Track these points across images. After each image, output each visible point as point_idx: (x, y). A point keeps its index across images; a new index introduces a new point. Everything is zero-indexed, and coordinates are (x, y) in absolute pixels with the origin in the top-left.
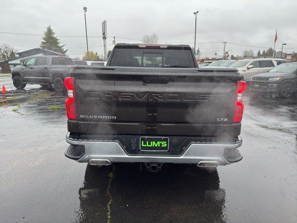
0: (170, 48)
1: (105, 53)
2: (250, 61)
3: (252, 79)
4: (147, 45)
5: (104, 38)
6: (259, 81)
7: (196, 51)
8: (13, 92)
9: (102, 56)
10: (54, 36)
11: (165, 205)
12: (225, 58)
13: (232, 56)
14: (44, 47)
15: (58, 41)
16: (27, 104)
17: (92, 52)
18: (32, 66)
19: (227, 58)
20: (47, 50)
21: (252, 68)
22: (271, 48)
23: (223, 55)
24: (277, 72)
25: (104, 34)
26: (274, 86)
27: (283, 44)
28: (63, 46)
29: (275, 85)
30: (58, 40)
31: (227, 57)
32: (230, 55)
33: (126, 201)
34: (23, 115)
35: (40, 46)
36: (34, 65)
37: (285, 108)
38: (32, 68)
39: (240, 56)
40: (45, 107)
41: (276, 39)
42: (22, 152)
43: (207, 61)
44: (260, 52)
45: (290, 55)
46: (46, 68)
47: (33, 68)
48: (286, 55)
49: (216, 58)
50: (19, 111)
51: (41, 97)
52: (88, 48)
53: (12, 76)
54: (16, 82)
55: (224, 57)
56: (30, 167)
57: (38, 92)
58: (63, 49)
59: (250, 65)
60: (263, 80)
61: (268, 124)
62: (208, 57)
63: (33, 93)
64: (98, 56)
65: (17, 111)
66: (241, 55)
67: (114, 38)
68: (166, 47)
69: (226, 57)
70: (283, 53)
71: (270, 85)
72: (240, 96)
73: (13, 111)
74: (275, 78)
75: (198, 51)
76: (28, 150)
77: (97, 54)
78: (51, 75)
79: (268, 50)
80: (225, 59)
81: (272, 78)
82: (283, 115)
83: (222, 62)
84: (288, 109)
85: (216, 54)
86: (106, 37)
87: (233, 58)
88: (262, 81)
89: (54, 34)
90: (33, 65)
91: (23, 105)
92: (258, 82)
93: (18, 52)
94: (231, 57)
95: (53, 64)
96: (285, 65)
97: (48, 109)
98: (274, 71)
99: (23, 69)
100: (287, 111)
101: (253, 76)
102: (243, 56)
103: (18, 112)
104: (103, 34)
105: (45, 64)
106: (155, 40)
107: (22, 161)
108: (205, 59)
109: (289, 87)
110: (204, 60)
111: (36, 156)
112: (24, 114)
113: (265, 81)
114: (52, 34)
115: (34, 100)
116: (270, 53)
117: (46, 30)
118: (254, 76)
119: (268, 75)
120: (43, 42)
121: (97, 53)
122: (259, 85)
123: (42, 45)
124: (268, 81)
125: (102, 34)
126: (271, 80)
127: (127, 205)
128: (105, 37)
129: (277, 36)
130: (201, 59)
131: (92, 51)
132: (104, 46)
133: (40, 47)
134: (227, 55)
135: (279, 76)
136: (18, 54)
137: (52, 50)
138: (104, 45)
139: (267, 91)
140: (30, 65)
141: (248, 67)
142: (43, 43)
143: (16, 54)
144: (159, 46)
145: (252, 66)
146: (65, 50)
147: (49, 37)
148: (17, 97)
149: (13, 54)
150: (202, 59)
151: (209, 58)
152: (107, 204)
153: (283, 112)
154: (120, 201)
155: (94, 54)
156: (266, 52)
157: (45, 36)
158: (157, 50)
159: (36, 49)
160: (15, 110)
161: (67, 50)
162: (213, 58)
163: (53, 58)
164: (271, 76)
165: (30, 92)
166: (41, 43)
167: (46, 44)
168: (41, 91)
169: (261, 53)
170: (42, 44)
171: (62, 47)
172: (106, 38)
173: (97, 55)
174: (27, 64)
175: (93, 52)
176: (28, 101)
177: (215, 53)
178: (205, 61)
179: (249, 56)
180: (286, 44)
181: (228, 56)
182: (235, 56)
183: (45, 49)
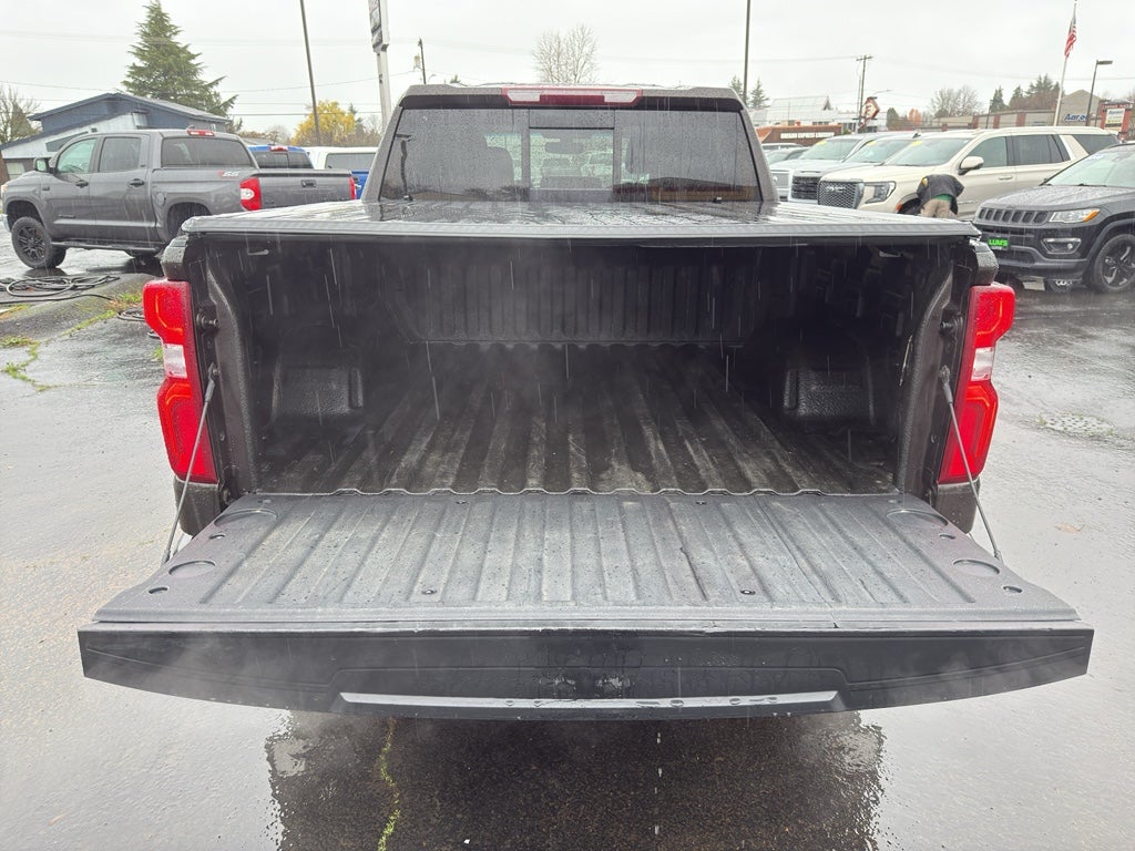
0: (648, 103)
1: (383, 106)
2: (971, 139)
3: (980, 216)
4: (546, 93)
5: (380, 46)
6: (1009, 224)
7: (748, 94)
8: (8, 287)
9: (374, 121)
10: (175, 39)
11: (633, 836)
12: (863, 121)
13: (891, 112)
14: (141, 88)
15: (193, 62)
16: (67, 337)
17: (336, 104)
18: (85, 177)
19: (871, 123)
20: (154, 101)
21: (977, 167)
22: (1046, 78)
23: (855, 109)
24: (1082, 185)
25: (376, 29)
26: (1066, 244)
27: (1099, 63)
28: (216, 82)
29: (1073, 240)
30: (193, 57)
31: (873, 117)
32: (884, 109)
33: (459, 816)
34: (47, 393)
35: (126, 83)
36: (89, 171)
37: (1114, 337)
38: (83, 185)
39: (921, 111)
40: (141, 351)
41: (1071, 39)
42: (29, 571)
43: (794, 136)
44: (1001, 95)
45: (1119, 105)
46: (138, 184)
47: (87, 184)
48: (1105, 105)
49: (826, 123)
50: (29, 376)
51: (125, 305)
52: (315, 88)
53: (9, 218)
54: (23, 239)
55: (860, 118)
56: (54, 646)
57: (109, 285)
58: (217, 95)
59: (969, 155)
60: (1026, 220)
61: (1046, 412)
62: (797, 119)
63: (89, 292)
64: (359, 120)
65: (23, 374)
66: (926, 110)
67: (420, 43)
68: (630, 98)
69: (866, 119)
70: (1097, 97)
71: (1052, 240)
72: (982, 357)
73: (7, 372)
74: (1073, 213)
75: (758, 92)
76: (52, 563)
77: (353, 112)
78: (160, 213)
79: (1032, 86)
80: (864, 129)
81: (1060, 213)
82: (1106, 372)
83: (853, 140)
84: (1123, 345)
85: (827, 106)
86: (385, 42)
87: (895, 122)
88: (1020, 225)
89: (175, 34)
90: (86, 169)
91: (47, 343)
92: (1004, 231)
93: (39, 111)
94: (885, 116)
95: (166, 163)
96: (1116, 155)
97: (149, 361)
98: (1067, 183)
99: (48, 189)
100: (1122, 352)
101: (983, 205)
102: (933, 114)
103: (24, 379)
104: (374, 31)
105: (135, 166)
106: (586, 50)
107: (21, 618)
108: (786, 125)
109: (1129, 249)
110: (779, 129)
111: (83, 591)
112: (49, 387)
113: (1031, 225)
114: (168, 34)
115: (96, 321)
116: (1043, 98)
117: (143, 17)
118: (988, 201)
119: (1044, 201)
120: (134, 67)
121: (356, 108)
122: (1005, 243)
123: (131, 80)
124: (1044, 227)
125: (369, 27)
126: (1056, 219)
127: (467, 841)
128: (381, 41)
129: (1077, 30)
130: (768, 125)
131: (333, 101)
132: (381, 81)
133: (124, 90)
134: (873, 110)
135: (1091, 204)
136: (37, 117)
137: (175, 101)
138: (381, 76)
139: (1037, 264)
140: (72, 170)
141: (963, 166)
142: (136, 71)
143: (32, 118)
144: (598, 93)
145: (978, 160)
146: (224, 98)
147: (157, 46)
148: (25, 307)
149: (19, 117)
150: (772, 125)
151: (798, 123)
152: (380, 837)
153: (1104, 358)
154: (434, 821)
155: (343, 114)
156: (1024, 94)
157: (140, 40)
158: (590, 113)
159: (109, 99)
160: (15, 370)
161: (234, 98)
162: (814, 123)
163: (165, 139)
164: (1060, 203)
165: (78, 284)
166: (127, 71)
167: (149, 76)
168: (126, 278)
169: (1007, 100)
170: (132, 75)
171: (211, 85)
172: (384, 48)
173: (356, 118)
174: (60, 168)
175: (339, 106)
176: (69, 327)
177: (823, 103)
178: (784, 136)
179: (959, 112)
180: (1110, 62)
181: (877, 112)
182: (902, 112)
183: (144, 95)
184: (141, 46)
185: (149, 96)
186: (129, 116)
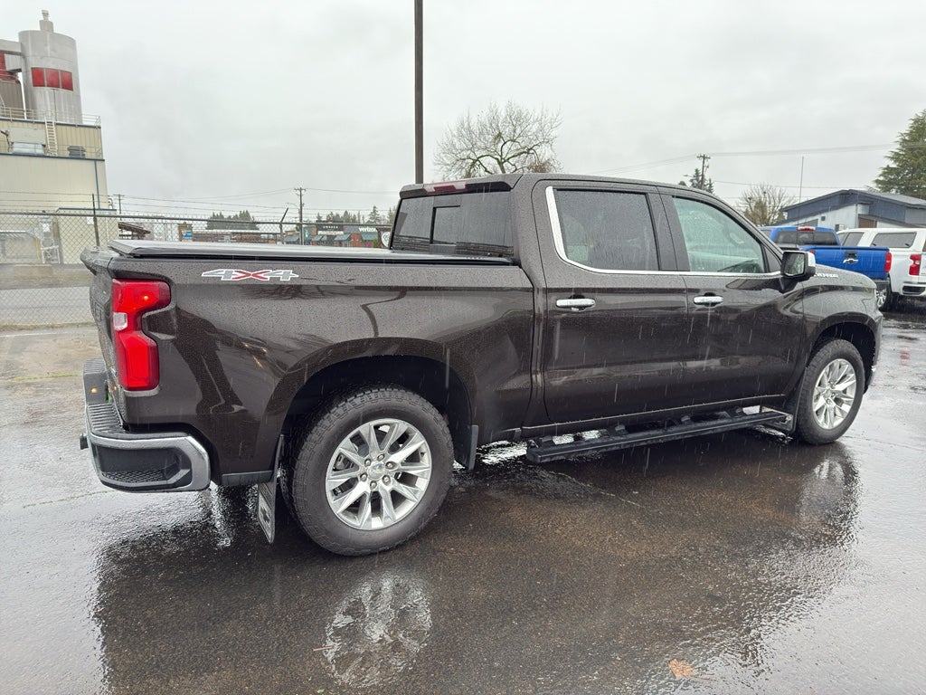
14: (888, 185)
35: (877, 181)
117: (906, 128)
120: (887, 168)
123: (882, 178)
142: (889, 170)
147: (912, 149)
157: (898, 146)
166: (880, 172)
167: (898, 174)
170: (883, 174)
183: (889, 190)
184: (897, 151)
185: (894, 191)
186: (854, 207)
